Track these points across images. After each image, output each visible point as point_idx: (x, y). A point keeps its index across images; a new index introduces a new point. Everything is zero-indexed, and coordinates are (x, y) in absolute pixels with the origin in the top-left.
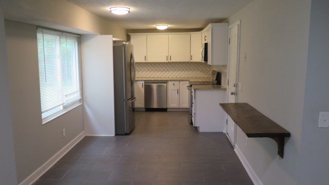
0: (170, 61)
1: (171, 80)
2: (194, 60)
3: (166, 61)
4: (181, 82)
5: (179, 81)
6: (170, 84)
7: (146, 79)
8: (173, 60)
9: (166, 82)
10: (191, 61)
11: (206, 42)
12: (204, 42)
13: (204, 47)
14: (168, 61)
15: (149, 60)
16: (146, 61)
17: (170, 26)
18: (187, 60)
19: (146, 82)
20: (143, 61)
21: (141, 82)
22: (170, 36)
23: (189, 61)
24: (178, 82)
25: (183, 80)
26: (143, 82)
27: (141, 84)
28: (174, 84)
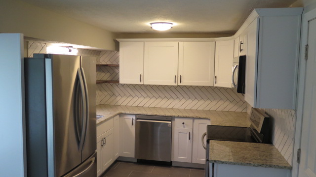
0: (179, 84)
1: (179, 117)
2: (220, 84)
3: (173, 84)
4: (196, 121)
5: (193, 118)
6: (178, 122)
7: (139, 112)
8: (185, 82)
9: (171, 119)
10: (215, 85)
11: (242, 54)
12: (238, 54)
13: (238, 64)
14: (176, 85)
15: (147, 82)
16: (142, 83)
17: (176, 25)
18: (208, 83)
19: (139, 117)
20: (137, 82)
21: (131, 117)
23: (211, 85)
24: (191, 121)
25: (200, 118)
26: (134, 118)
27: (130, 120)
28: (183, 123)
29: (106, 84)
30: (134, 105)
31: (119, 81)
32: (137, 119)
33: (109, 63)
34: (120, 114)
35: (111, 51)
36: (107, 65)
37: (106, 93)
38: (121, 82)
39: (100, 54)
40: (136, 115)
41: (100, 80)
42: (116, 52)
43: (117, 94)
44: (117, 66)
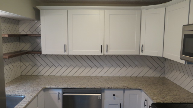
0: (106, 54)
1: (109, 89)
4: (127, 92)
5: (124, 89)
6: (108, 94)
7: (65, 86)
8: (111, 52)
9: (100, 91)
10: (141, 54)
14: (102, 54)
15: (72, 51)
16: (66, 53)
19: (65, 90)
20: (61, 52)
21: (57, 92)
22: (106, 11)
24: (122, 92)
25: (131, 89)
26: (61, 92)
27: (56, 95)
28: (114, 95)
29: (27, 54)
30: (57, 75)
31: (41, 52)
32: (64, 93)
33: (29, 33)
34: (45, 90)
35: (31, 20)
36: (26, 35)
37: (27, 64)
38: (44, 52)
39: (18, 24)
40: (62, 89)
41: (20, 51)
42: (36, 21)
43: (39, 64)
44: (39, 36)
